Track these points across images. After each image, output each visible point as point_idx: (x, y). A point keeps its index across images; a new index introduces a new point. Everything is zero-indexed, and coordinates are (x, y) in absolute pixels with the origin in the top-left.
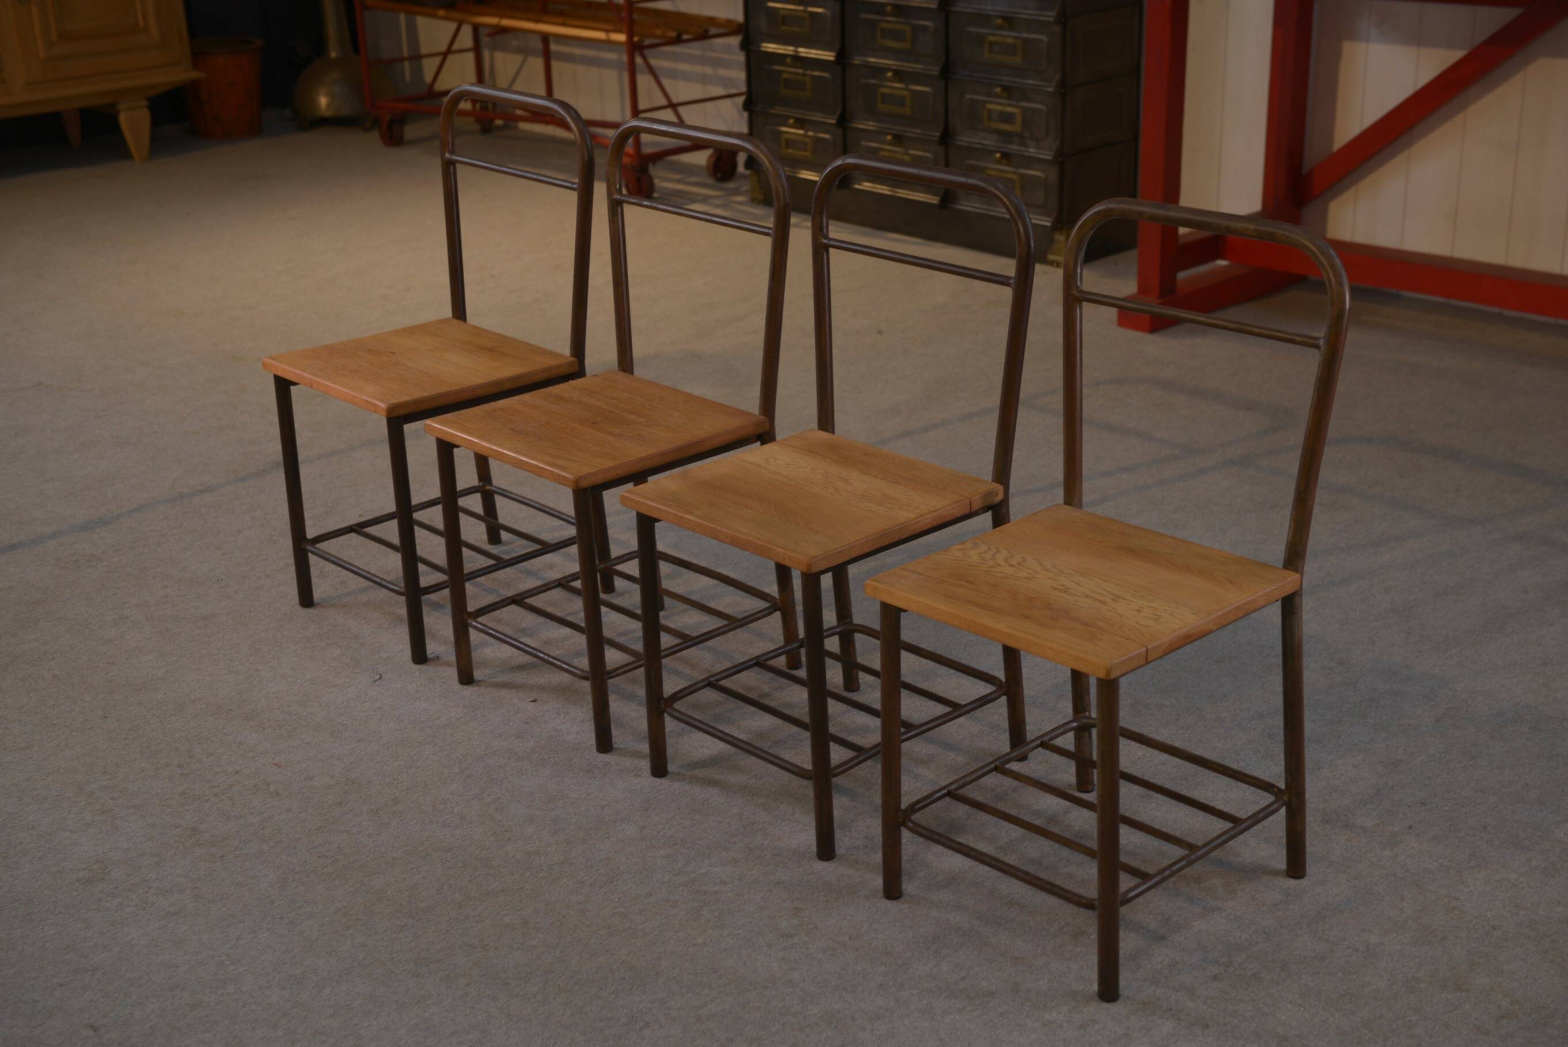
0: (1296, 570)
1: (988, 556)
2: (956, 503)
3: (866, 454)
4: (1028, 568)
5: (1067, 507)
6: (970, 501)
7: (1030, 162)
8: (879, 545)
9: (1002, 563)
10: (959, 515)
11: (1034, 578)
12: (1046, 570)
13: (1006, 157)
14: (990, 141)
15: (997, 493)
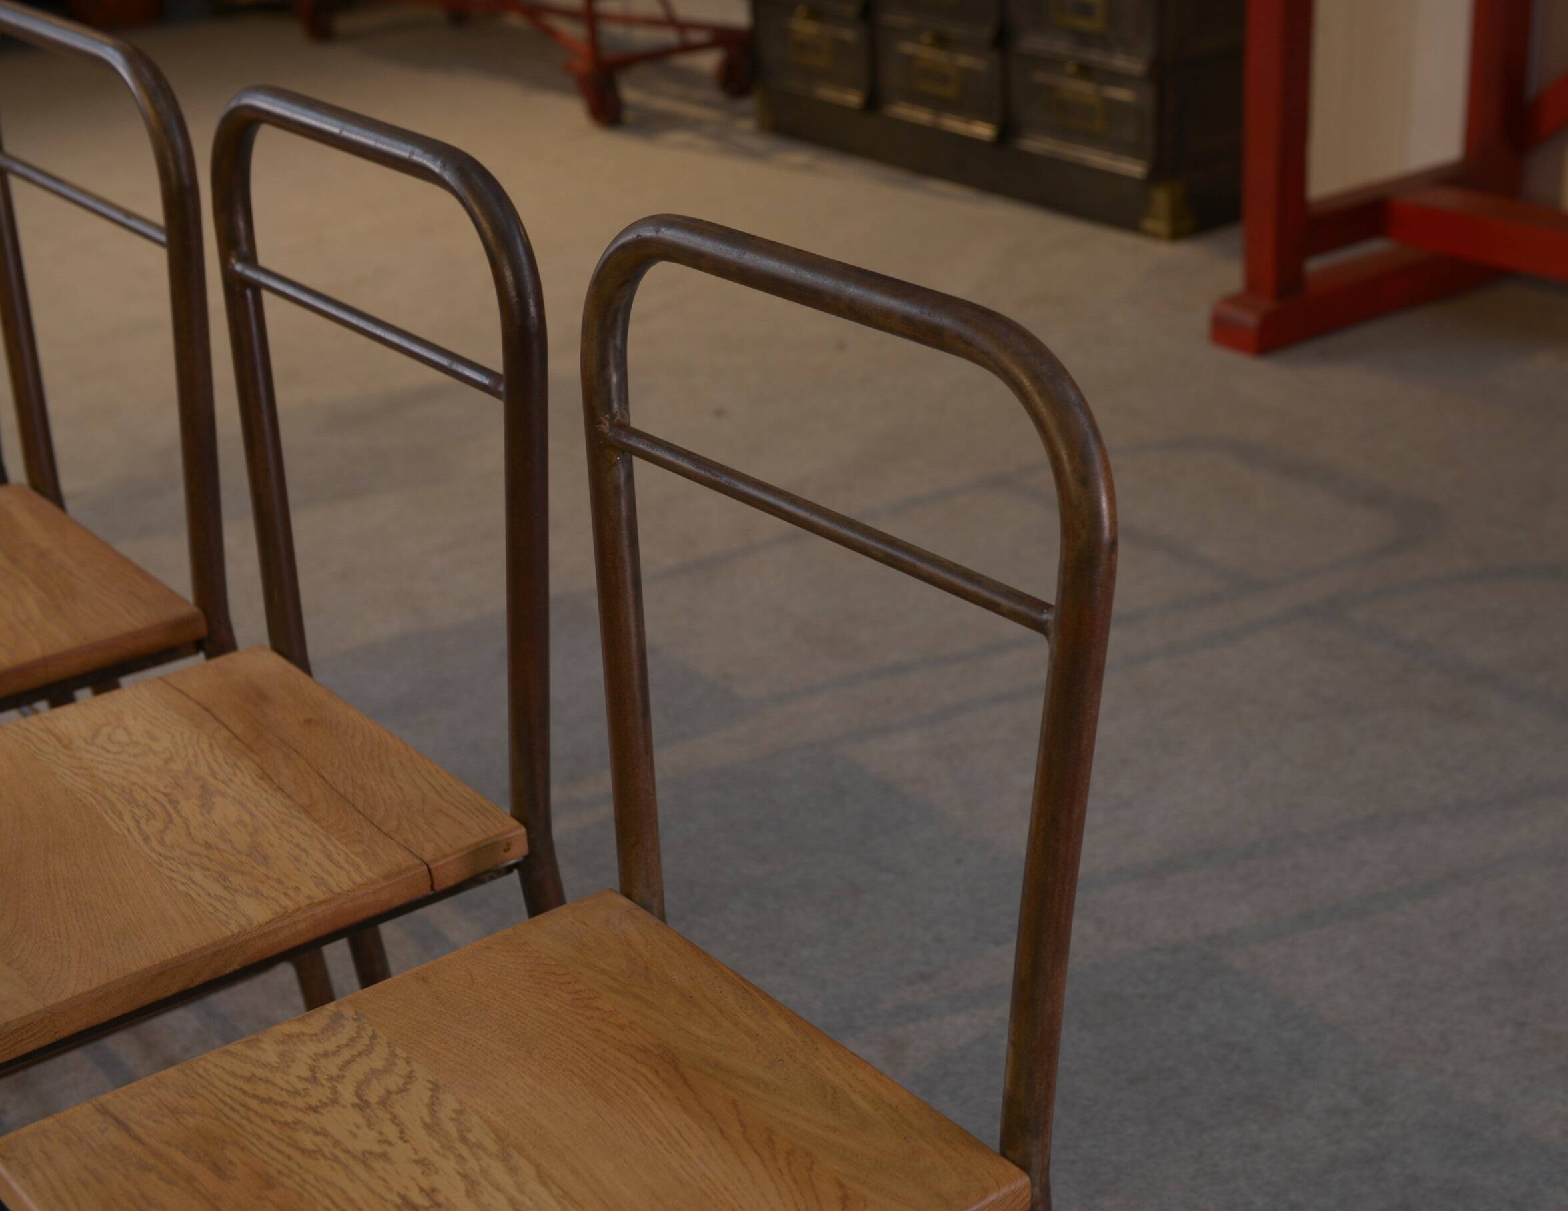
0: (1025, 1168)
1: (330, 1067)
2: (386, 877)
3: (309, 721)
4: (394, 1119)
5: (623, 901)
6: (429, 870)
7: (1117, 78)
8: (148, 999)
9: (347, 1093)
10: (397, 902)
11: (385, 1156)
12: (432, 1128)
13: (1086, 71)
14: (1061, 47)
15: (508, 844)
